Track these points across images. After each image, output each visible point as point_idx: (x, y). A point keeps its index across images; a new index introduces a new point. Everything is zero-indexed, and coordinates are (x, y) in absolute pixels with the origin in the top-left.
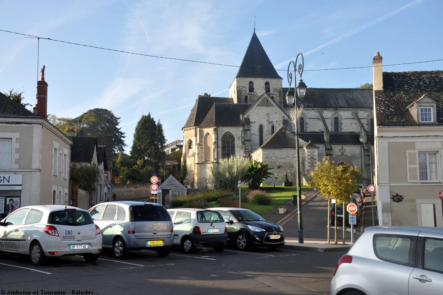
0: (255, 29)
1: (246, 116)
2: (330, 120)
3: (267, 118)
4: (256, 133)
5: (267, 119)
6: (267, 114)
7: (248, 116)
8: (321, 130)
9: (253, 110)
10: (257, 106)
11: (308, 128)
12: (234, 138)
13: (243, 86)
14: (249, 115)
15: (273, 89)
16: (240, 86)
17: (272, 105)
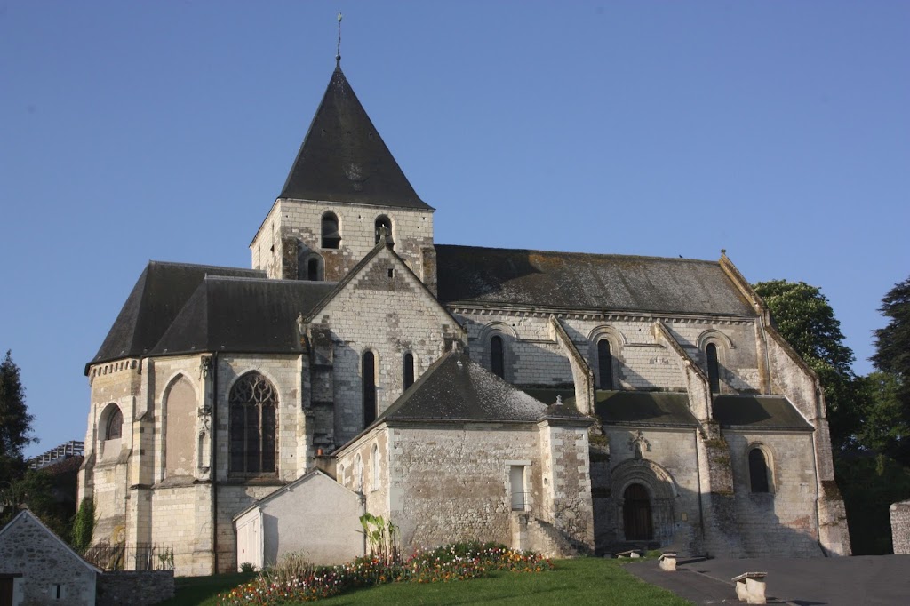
0: (339, 58)
1: (317, 320)
2: (587, 347)
3: (388, 329)
4: (350, 379)
5: (388, 333)
6: (390, 316)
7: (323, 321)
8: (560, 379)
9: (342, 299)
10: (356, 287)
11: (516, 371)
12: (274, 395)
13: (304, 226)
14: (327, 317)
15: (404, 241)
16: (292, 228)
17: (406, 287)
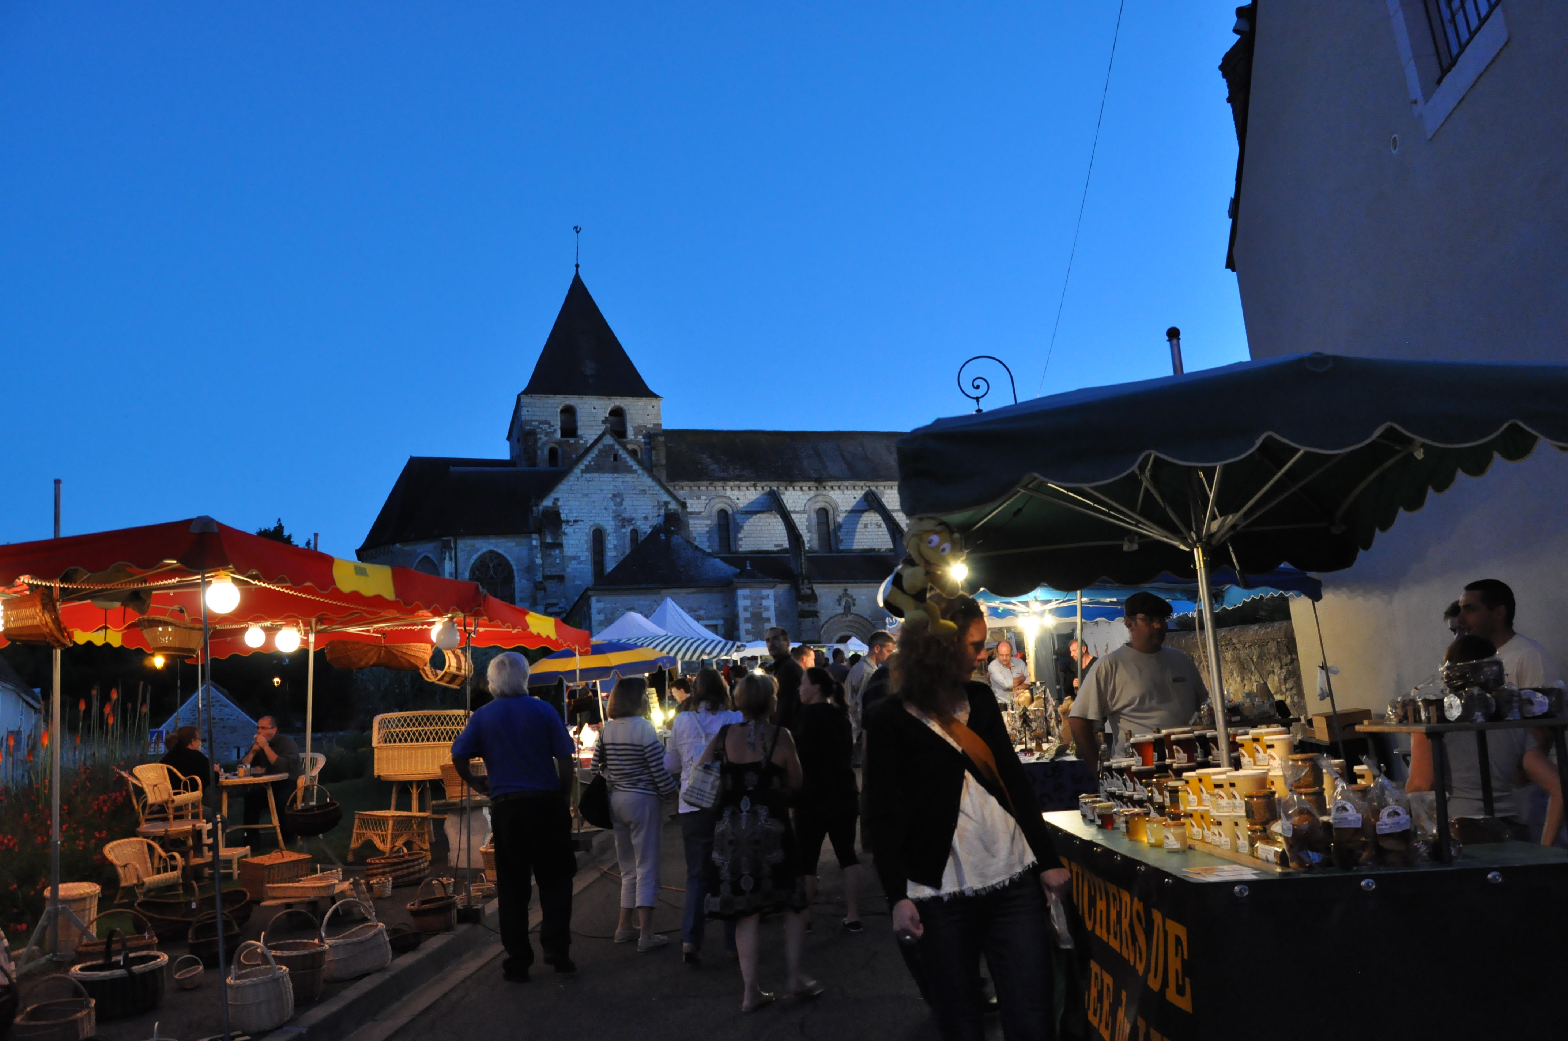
0: (577, 266)
1: (547, 502)
2: (806, 516)
3: (614, 508)
4: (579, 554)
5: (614, 511)
6: (614, 496)
7: (554, 503)
8: (781, 545)
9: (570, 483)
10: (583, 472)
11: (741, 539)
12: (511, 571)
13: (543, 418)
14: (557, 500)
15: (635, 428)
16: (533, 421)
17: (629, 470)
